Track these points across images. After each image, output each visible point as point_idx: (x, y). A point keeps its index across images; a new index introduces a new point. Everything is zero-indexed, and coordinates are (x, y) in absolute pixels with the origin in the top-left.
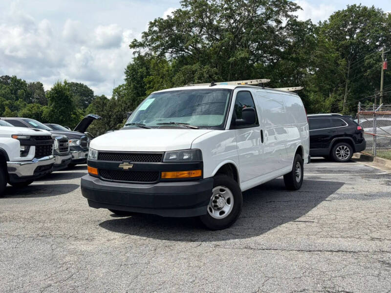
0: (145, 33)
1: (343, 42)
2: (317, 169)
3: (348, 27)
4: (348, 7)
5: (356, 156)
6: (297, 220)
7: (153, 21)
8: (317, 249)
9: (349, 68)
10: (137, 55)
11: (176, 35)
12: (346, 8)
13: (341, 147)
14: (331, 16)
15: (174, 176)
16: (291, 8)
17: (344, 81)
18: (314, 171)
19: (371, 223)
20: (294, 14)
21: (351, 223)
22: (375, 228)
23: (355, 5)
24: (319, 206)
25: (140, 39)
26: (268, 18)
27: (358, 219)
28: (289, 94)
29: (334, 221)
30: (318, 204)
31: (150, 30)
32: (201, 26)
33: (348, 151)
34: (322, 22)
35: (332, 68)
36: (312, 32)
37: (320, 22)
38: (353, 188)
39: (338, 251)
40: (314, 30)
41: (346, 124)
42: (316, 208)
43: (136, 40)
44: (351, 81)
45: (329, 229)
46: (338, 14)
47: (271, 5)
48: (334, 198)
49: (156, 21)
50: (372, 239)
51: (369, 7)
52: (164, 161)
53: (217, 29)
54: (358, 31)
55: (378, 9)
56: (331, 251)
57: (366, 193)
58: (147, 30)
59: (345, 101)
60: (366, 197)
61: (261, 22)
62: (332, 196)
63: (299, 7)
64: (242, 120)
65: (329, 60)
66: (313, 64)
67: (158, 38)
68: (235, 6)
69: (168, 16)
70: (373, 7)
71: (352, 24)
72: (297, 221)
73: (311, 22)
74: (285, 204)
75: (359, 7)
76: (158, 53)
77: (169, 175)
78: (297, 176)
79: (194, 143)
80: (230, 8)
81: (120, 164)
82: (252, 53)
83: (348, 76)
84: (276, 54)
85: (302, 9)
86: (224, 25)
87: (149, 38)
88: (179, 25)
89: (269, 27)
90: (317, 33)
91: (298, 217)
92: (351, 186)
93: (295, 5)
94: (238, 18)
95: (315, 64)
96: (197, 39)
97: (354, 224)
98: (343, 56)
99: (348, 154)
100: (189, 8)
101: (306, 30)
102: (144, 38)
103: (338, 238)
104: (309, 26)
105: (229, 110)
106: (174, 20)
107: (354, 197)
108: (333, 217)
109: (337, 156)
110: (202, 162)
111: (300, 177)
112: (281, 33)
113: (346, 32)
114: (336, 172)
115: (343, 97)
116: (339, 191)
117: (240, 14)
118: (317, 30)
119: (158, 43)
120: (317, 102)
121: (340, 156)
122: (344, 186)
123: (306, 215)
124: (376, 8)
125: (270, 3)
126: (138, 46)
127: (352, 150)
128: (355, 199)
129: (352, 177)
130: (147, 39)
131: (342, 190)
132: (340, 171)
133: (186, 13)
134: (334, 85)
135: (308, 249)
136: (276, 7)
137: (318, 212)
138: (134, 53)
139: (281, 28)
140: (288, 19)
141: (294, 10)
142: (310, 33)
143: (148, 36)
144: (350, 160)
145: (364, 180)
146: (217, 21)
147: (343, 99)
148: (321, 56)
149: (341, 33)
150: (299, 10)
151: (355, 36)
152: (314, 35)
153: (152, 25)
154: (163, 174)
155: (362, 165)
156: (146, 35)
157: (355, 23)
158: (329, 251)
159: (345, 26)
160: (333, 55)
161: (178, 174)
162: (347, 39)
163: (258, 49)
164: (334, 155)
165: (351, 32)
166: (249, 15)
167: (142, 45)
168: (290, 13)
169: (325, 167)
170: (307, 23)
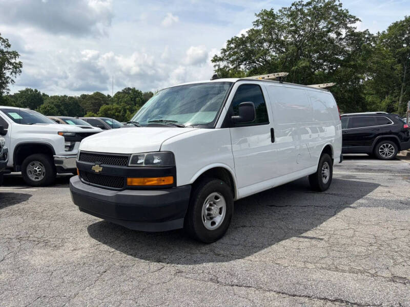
0: (223, 49)
1: (400, 50)
2: (356, 167)
3: (406, 36)
4: (406, 18)
5: (403, 153)
6: (304, 235)
7: (230, 40)
8: (305, 293)
9: (405, 73)
10: (217, 68)
11: (249, 50)
12: (403, 19)
13: (385, 145)
14: (390, 27)
15: (140, 183)
16: (350, 21)
17: (400, 85)
18: (352, 169)
19: (398, 246)
20: (353, 25)
21: (371, 245)
22: (402, 256)
24: (339, 215)
25: (220, 55)
26: (329, 31)
27: (383, 239)
28: (320, 91)
29: (349, 240)
30: (340, 211)
31: (228, 47)
32: (270, 42)
33: (392, 149)
34: (381, 32)
35: (388, 73)
36: (369, 41)
37: (379, 33)
38: (389, 192)
39: (336, 300)
40: (371, 39)
41: (392, 123)
42: (334, 218)
43: (216, 56)
44: (407, 85)
45: (338, 254)
46: (396, 24)
47: (332, 19)
48: (361, 205)
49: (232, 39)
50: (394, 279)
52: (129, 165)
53: (282, 43)
56: (325, 299)
57: (402, 199)
58: (225, 48)
59: (400, 102)
60: (401, 205)
61: (323, 35)
62: (360, 201)
63: (358, 19)
64: (238, 117)
65: (385, 66)
66: (370, 70)
67: (235, 53)
68: (300, 23)
69: (242, 35)
71: (409, 33)
72: (303, 237)
73: (369, 32)
74: (301, 210)
76: (234, 66)
77: (136, 181)
78: (324, 176)
79: (164, 144)
80: (295, 25)
81: (93, 167)
82: (313, 63)
83: (404, 80)
84: (335, 62)
85: (360, 21)
86: (290, 40)
87: (227, 53)
88: (252, 41)
89: (329, 39)
90: (375, 42)
91: (306, 231)
92: (386, 190)
93: (354, 17)
94: (302, 33)
95: (372, 70)
96: (266, 52)
97: (374, 248)
98: (399, 61)
99: (392, 152)
100: (260, 27)
101: (363, 39)
102: (223, 54)
103: (343, 271)
104: (366, 36)
105: (224, 106)
106: (247, 37)
107: (387, 204)
108: (351, 232)
109: (381, 154)
110: (175, 167)
111: (328, 178)
112: (340, 44)
113: (404, 40)
114: (375, 171)
115: (399, 98)
116: (370, 195)
117: (304, 29)
118: (374, 39)
119: (235, 57)
120: (374, 103)
121: (384, 154)
122: (379, 188)
123: (318, 227)
125: (331, 18)
126: (218, 61)
127: (397, 149)
128: (387, 207)
129: (392, 177)
130: (225, 55)
131: (376, 194)
132: (381, 170)
133: (258, 31)
134: (390, 89)
135: (292, 291)
136: (337, 21)
137: (334, 224)
138: (215, 66)
139: (341, 39)
140: (347, 30)
141: (354, 22)
142: (368, 42)
143: (226, 52)
144: (395, 158)
145: (404, 182)
146: (284, 37)
147: (399, 100)
148: (377, 62)
149: (399, 42)
150: (358, 22)
152: (372, 44)
153: (230, 42)
154: (129, 180)
155: (406, 164)
156: (224, 51)
158: (321, 299)
159: (403, 35)
160: (389, 61)
161: (146, 181)
162: (403, 47)
163: (318, 58)
164: (377, 152)
165: (408, 41)
166: (311, 29)
167: (221, 59)
168: (349, 25)
169: (365, 164)
170: (365, 33)
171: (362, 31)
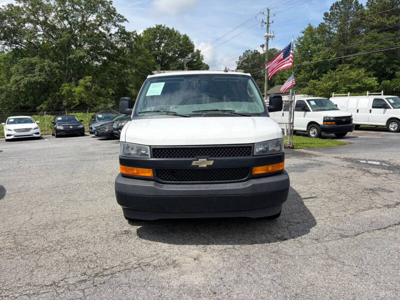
1: (154, 52)
4: (157, 26)
14: (144, 31)
16: (119, 19)
20: (122, 24)
23: (161, 25)
26: (100, 24)
46: (149, 30)
47: (101, 14)
51: (171, 28)
52: (255, 154)
53: (53, 28)
54: (163, 45)
55: (177, 31)
61: (95, 27)
63: (126, 20)
70: (173, 29)
73: (136, 33)
75: (163, 27)
77: (259, 170)
81: (194, 162)
85: (128, 21)
86: (56, 25)
89: (100, 33)
93: (122, 17)
100: (21, 5)
104: (134, 36)
113: (155, 44)
124: (175, 29)
133: (18, 8)
139: (111, 35)
141: (121, 21)
146: (51, 21)
150: (126, 22)
151: (161, 48)
157: (161, 39)
165: (159, 45)
166: (83, 20)
168: (117, 23)
170: (132, 33)
171: (131, 31)
